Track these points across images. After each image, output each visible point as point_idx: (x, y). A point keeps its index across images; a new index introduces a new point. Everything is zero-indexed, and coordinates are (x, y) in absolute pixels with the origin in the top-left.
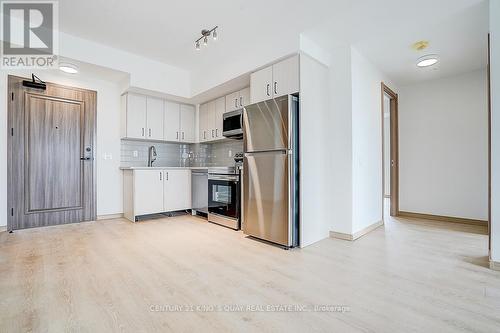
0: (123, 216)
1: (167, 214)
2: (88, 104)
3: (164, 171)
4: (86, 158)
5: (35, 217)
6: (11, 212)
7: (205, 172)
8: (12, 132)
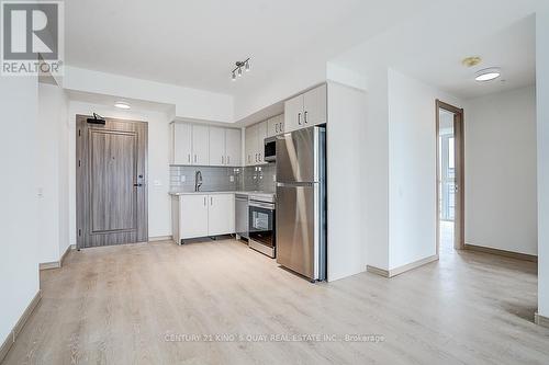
0: (172, 238)
1: (213, 238)
2: (139, 135)
3: (208, 196)
4: (138, 185)
5: (97, 238)
6: (79, 233)
7: (246, 198)
8: (79, 164)
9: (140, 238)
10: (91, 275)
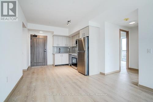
0: (53, 65)
1: (63, 65)
2: (45, 39)
3: (62, 54)
4: (45, 51)
5: (35, 64)
6: (31, 63)
7: (71, 55)
8: (31, 46)
9: (45, 65)
10: (34, 72)
